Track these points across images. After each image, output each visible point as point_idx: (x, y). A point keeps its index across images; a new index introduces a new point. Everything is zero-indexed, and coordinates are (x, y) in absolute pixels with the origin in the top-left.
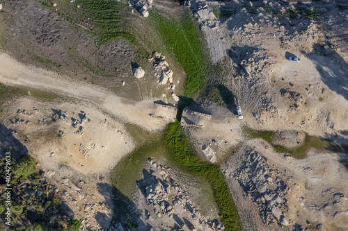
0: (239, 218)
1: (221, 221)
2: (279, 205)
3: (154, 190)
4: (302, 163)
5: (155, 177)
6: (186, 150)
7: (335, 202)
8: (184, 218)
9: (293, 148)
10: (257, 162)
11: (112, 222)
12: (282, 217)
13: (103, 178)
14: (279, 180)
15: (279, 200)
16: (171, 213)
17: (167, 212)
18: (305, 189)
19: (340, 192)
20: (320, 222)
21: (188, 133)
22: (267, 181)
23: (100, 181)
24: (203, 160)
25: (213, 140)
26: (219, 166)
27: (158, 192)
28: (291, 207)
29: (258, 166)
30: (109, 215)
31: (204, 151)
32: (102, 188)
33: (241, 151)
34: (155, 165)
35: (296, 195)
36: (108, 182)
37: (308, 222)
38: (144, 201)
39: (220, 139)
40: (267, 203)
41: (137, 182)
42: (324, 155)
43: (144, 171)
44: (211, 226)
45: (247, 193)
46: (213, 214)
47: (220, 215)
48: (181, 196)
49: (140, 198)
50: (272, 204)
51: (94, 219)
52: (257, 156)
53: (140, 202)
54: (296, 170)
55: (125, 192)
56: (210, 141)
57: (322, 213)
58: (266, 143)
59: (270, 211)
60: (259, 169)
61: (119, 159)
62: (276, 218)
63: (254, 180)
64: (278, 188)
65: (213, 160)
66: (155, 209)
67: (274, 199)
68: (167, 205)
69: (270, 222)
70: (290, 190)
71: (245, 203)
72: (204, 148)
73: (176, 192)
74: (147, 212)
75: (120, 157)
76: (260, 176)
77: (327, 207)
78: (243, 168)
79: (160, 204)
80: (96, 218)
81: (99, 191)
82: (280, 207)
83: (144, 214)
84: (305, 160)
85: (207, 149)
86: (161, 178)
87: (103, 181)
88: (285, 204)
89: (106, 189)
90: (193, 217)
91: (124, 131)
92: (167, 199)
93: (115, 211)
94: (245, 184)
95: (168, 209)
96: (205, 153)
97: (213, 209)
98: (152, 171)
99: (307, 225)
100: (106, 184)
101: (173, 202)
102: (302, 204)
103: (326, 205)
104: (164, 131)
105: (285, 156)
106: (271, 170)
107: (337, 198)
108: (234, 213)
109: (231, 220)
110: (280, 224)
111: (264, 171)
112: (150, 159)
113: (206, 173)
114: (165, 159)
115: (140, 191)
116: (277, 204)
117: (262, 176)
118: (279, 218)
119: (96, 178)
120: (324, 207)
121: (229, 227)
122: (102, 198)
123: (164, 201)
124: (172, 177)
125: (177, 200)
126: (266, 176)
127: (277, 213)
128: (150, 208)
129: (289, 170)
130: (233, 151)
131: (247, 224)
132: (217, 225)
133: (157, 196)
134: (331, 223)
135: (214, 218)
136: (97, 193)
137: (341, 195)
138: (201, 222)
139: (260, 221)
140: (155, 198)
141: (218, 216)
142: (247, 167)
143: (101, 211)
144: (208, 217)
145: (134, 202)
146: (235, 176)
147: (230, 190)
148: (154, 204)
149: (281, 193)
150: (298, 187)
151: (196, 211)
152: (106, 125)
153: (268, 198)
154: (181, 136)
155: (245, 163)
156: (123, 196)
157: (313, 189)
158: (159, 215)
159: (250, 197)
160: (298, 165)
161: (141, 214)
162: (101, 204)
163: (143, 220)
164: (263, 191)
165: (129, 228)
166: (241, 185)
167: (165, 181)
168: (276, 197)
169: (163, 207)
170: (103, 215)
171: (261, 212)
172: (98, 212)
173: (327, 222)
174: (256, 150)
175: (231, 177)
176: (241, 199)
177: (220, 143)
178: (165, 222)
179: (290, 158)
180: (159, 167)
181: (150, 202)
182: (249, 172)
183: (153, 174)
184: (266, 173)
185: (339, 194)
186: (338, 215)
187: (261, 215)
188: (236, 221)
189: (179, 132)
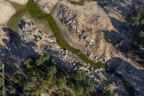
0: (61, 34)
1: (54, 36)
2: (75, 24)
3: (25, 26)
4: (83, 7)
5: (25, 22)
6: (37, 10)
7: (97, 20)
8: (38, 36)
9: (78, 2)
10: (64, 9)
11: (10, 42)
12: (77, 29)
13: (4, 25)
14: (73, 14)
15: (74, 22)
16: (32, 34)
17: (31, 34)
18: (85, 17)
19: (99, 15)
20: (91, 28)
21: (37, 3)
22: (69, 15)
23: (3, 27)
24: (44, 13)
25: (47, 4)
26: (51, 15)
27: (27, 27)
28: (79, 24)
29: (65, 10)
30: (9, 39)
31: (44, 9)
32: (5, 29)
33: (58, 6)
34: (25, 17)
35: (81, 19)
36: (7, 27)
37: (87, 29)
38: (22, 32)
39: (49, 2)
40: (70, 24)
41: (19, 25)
42: (91, 3)
43: (21, 21)
44: (50, 38)
45: (63, 23)
46: (51, 33)
47: (53, 34)
48: (36, 28)
49: (20, 31)
50: (72, 24)
51: (2, 41)
52: (64, 7)
53: (20, 33)
54: (80, 10)
55: (14, 30)
56: (46, 4)
57: (92, 24)
58: (67, 1)
59: (72, 27)
60: (65, 12)
61: (10, 17)
62: (74, 30)
63: (64, 16)
64: (73, 17)
65: (48, 12)
66: (26, 34)
67: (72, 22)
68: (31, 31)
69: (73, 32)
70: (78, 17)
71: (63, 27)
72: (44, 8)
73: (35, 27)
74: (23, 35)
75: (10, 16)
76: (66, 14)
77: (94, 22)
78: (60, 13)
79: (28, 31)
80: (3, 41)
81: (3, 30)
82: (75, 25)
83: (22, 37)
84: (84, 6)
85: (45, 8)
86: (28, 22)
87: (5, 27)
88: (77, 23)
89: (6, 30)
90: (42, 35)
91: (10, 5)
92: (31, 30)
93: (11, 38)
94: (61, 19)
95: (31, 33)
96: (45, 10)
97: (51, 32)
98: (24, 20)
99: (87, 30)
100: (6, 28)
101: (33, 31)
102: (84, 22)
103: (93, 21)
104: (27, 4)
105: (75, 5)
106: (70, 11)
107: (97, 18)
108: (59, 32)
109: (58, 35)
110: (76, 32)
111: (67, 11)
112: (23, 16)
113: (46, 18)
114: (29, 15)
115: (20, 28)
116: (74, 23)
117: (67, 14)
118: (75, 30)
119: (1, 26)
120: (93, 22)
121: (58, 38)
122: (5, 33)
123: (30, 30)
124: (33, 22)
125: (35, 29)
126: (68, 14)
127: (74, 27)
128: (24, 34)
129: (78, 11)
130: (55, 7)
131: (65, 36)
132: (52, 37)
133: (26, 29)
134: (96, 28)
135: (51, 35)
136: (2, 31)
137: (99, 17)
138: (45, 37)
139: (69, 33)
140: (25, 29)
141: (53, 35)
142: (61, 12)
143: (5, 38)
144: (49, 35)
145: (18, 33)
146: (57, 17)
147: (57, 23)
148: (25, 32)
149: (75, 19)
150: (82, 16)
151: (43, 33)
152: (2, 3)
153: (70, 22)
154: (34, 5)
155: (60, 10)
156: (14, 31)
157: (88, 16)
158: (28, 36)
159: (64, 24)
160: (81, 8)
161: (21, 37)
162: (4, 35)
163: (22, 39)
164: (68, 20)
165: (17, 43)
166: (60, 20)
167: (30, 23)
168: (73, 20)
169: (29, 32)
170: (6, 40)
171: (69, 29)
172: (4, 39)
173: (94, 28)
174: (64, 5)
175: (56, 18)
176: (61, 26)
177: (49, 4)
178: (30, 38)
179: (78, 6)
180: (27, 18)
181: (24, 32)
182: (62, 13)
183: (24, 21)
184: (68, 12)
185: (98, 16)
186: (98, 24)
187: (69, 30)
188: (60, 35)
189: (33, 4)
